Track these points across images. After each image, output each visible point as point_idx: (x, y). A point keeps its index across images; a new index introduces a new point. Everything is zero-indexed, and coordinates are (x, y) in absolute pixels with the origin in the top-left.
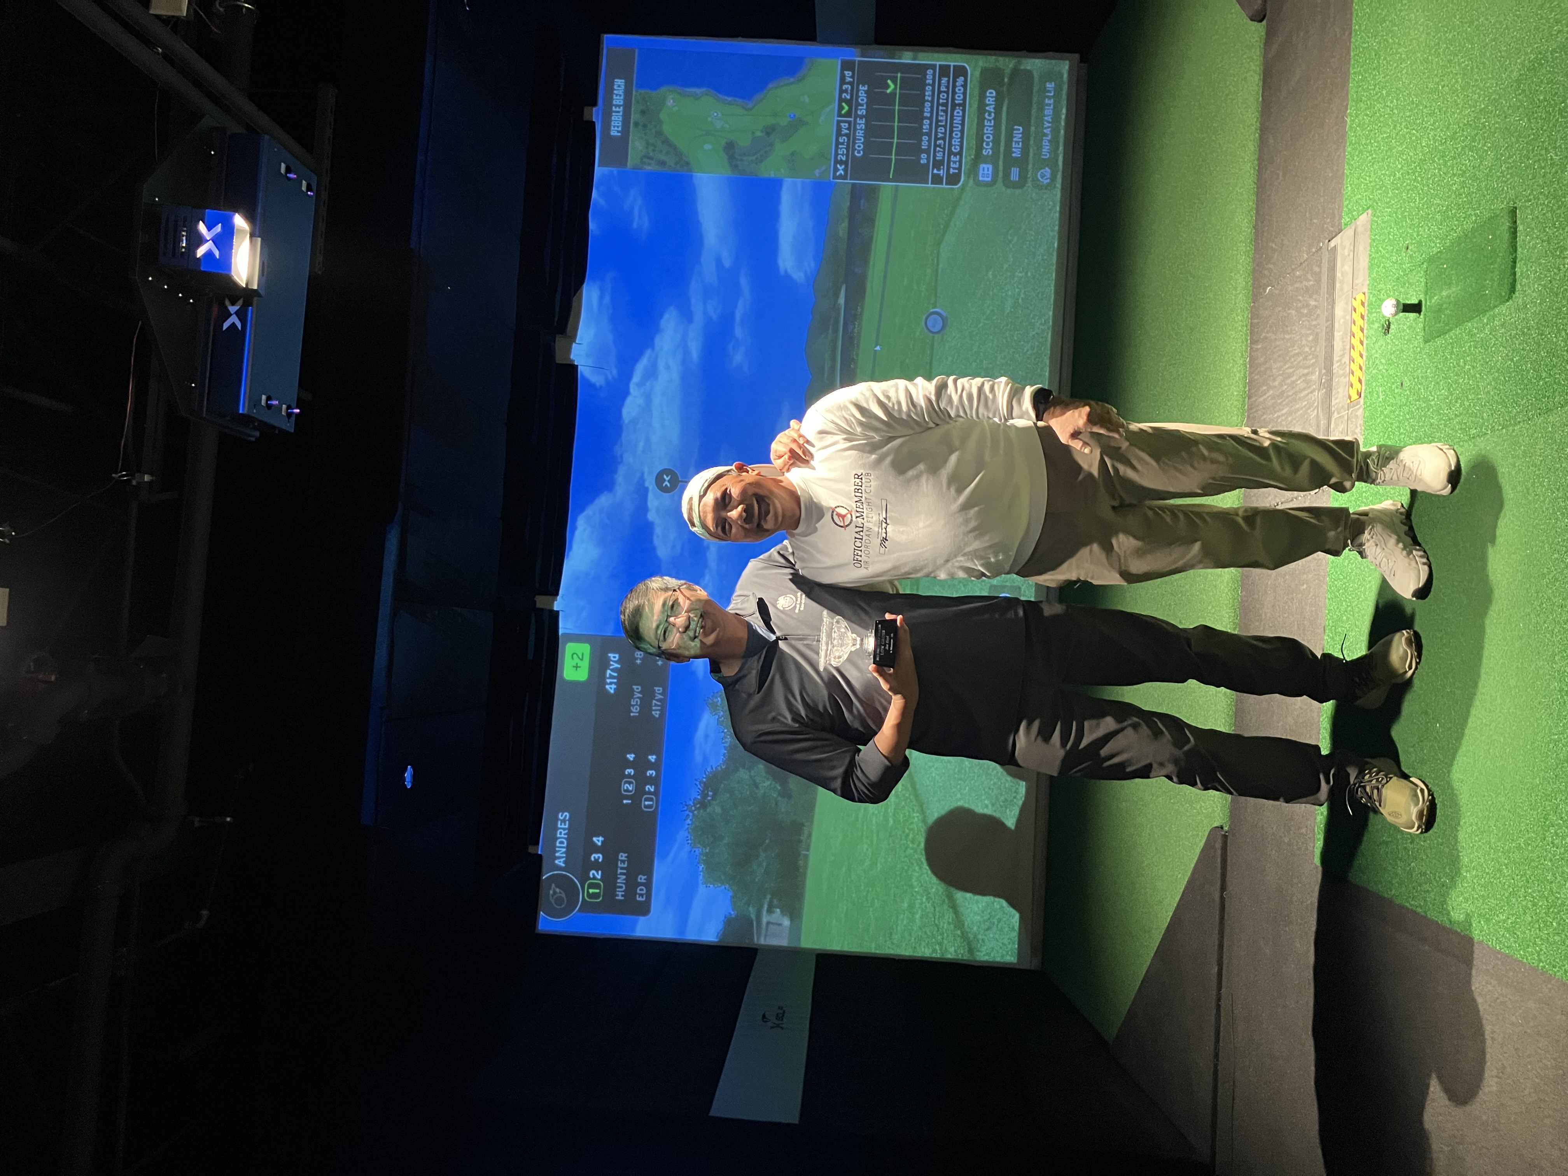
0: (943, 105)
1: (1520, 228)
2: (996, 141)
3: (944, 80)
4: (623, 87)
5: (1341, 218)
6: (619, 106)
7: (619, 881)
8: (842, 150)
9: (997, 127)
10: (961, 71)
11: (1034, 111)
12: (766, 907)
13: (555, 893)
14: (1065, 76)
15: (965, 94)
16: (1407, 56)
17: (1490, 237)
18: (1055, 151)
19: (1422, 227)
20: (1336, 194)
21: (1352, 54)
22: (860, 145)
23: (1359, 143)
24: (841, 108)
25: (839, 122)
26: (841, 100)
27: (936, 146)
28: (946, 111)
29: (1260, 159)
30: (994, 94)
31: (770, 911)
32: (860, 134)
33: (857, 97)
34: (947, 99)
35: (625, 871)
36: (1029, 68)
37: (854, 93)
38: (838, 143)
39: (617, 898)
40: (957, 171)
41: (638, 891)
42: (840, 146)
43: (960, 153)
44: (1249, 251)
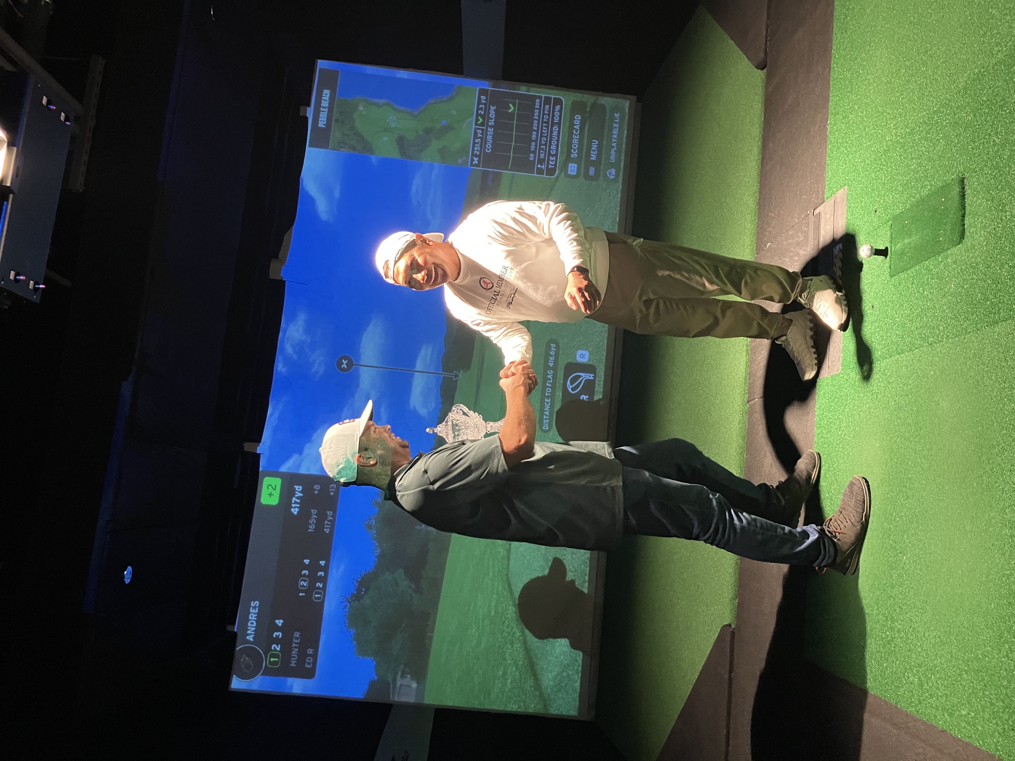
0: (546, 123)
1: (968, 191)
2: (580, 149)
3: (547, 107)
4: (329, 95)
5: (823, 193)
6: (325, 108)
7: (293, 652)
8: (477, 148)
9: (581, 140)
10: (558, 102)
11: (606, 130)
12: (400, 673)
13: (245, 660)
14: (627, 110)
15: (560, 116)
16: (874, 81)
17: (943, 200)
18: (618, 158)
19: (887, 196)
20: (820, 178)
21: (831, 83)
22: (489, 145)
23: (837, 143)
24: (477, 120)
25: (476, 129)
26: (478, 115)
27: (540, 149)
28: (547, 127)
29: (763, 159)
30: (580, 118)
31: (403, 676)
32: (489, 138)
33: (489, 113)
34: (549, 119)
35: (297, 645)
36: (603, 103)
37: (487, 110)
38: (474, 143)
39: (291, 665)
40: (553, 167)
41: (307, 661)
42: (476, 145)
43: (556, 155)
44: (753, 220)
